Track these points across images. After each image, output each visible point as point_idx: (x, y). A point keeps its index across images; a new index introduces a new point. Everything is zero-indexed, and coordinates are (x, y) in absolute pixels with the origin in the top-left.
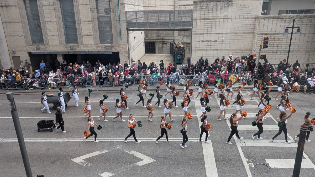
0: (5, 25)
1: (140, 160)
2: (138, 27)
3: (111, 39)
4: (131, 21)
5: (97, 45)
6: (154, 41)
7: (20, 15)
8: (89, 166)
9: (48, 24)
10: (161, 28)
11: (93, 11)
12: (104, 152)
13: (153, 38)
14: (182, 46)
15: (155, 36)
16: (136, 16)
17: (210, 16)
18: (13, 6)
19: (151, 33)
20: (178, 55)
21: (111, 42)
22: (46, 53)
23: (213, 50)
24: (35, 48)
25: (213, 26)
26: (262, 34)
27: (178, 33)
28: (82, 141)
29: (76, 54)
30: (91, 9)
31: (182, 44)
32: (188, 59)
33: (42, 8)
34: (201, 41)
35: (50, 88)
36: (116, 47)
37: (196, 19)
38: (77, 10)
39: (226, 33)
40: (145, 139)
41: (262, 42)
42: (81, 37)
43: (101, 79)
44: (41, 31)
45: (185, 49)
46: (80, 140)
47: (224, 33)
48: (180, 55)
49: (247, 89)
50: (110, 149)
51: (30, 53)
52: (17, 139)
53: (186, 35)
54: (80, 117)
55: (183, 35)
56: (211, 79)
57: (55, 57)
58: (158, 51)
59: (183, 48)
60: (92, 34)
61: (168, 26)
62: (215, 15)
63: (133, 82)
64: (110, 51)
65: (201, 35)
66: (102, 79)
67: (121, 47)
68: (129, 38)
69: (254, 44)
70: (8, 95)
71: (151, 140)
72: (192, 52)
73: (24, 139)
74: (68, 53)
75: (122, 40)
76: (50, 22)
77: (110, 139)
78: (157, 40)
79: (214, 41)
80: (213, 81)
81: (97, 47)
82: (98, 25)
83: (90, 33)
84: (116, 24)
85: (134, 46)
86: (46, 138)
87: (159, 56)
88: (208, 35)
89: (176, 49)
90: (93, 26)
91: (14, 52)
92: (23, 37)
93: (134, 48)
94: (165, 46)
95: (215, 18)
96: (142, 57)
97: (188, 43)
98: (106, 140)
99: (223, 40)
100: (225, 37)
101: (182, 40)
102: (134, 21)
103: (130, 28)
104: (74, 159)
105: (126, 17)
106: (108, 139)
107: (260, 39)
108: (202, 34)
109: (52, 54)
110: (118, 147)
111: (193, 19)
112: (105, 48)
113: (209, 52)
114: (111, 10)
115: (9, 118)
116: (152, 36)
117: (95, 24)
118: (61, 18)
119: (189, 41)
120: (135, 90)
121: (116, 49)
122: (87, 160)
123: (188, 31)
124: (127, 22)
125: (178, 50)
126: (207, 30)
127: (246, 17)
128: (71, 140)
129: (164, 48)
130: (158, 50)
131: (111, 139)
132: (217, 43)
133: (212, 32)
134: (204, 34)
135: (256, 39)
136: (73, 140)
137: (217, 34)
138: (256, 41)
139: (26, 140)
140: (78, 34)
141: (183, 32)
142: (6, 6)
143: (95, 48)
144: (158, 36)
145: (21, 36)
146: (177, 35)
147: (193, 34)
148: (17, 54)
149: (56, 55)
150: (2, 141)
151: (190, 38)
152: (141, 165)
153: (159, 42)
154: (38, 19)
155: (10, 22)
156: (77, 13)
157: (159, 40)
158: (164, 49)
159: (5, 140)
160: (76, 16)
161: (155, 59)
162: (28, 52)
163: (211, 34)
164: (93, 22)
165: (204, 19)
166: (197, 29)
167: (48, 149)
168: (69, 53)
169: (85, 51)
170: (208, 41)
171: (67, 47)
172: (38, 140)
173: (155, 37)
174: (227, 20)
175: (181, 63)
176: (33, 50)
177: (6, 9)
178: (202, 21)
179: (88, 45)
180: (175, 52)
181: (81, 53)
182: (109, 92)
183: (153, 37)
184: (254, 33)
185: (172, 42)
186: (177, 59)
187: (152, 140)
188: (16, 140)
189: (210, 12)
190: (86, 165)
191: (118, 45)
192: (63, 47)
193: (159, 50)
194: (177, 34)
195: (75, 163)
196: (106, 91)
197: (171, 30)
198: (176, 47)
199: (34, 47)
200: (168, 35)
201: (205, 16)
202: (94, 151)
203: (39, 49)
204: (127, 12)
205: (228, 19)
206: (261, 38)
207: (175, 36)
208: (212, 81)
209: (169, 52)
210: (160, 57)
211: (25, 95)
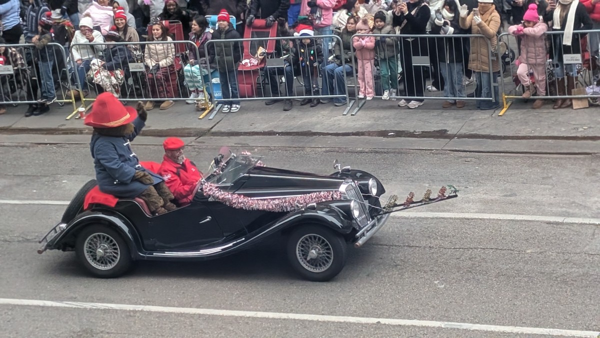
35: (81, 109)
43: (416, 54)
66: (424, 54)
196: (451, 137)
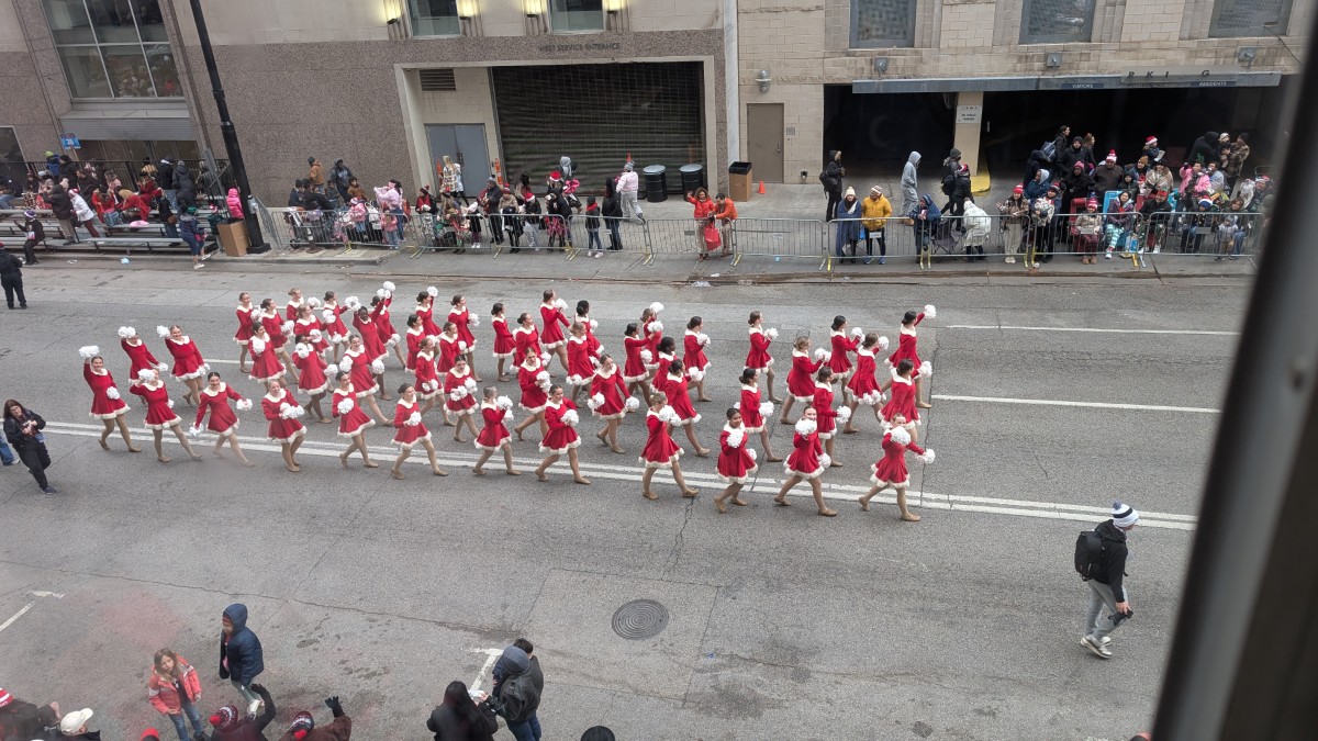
3: (1279, 11)
5: (1193, 44)
24: (867, 68)
42: (1113, 5)
74: (1037, 85)
81: (1192, 54)
91: (763, 87)
92: (821, 14)
112: (1236, 55)
145: (809, 11)
149: (955, 98)
162: (825, 85)
169: (1131, 75)
171: (1027, 57)
179: (1145, 45)
192: (1009, 56)
199: (862, 62)
203: (883, 70)
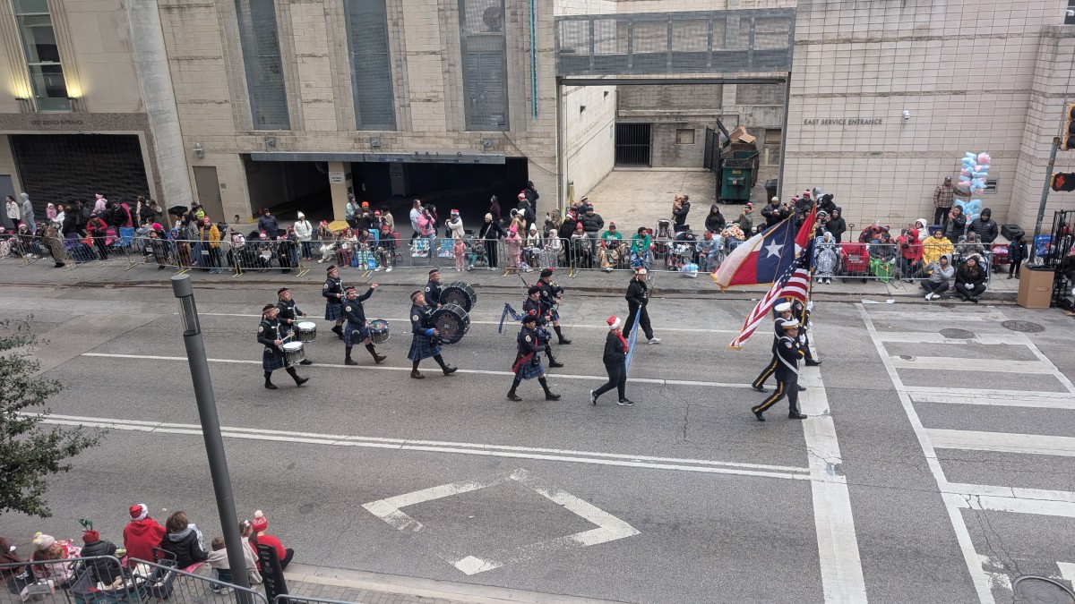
0: (175, 67)
1: (588, 525)
2: (597, 71)
3: (503, 114)
4: (573, 51)
5: (456, 135)
6: (649, 121)
7: (222, 35)
8: (417, 529)
9: (303, 62)
10: (677, 76)
11: (447, 18)
12: (469, 490)
13: (647, 112)
14: (748, 138)
15: (653, 103)
16: (592, 32)
17: (861, 30)
18: (198, 6)
19: (638, 93)
20: (734, 172)
21: (504, 124)
22: (296, 159)
23: (864, 155)
24: (263, 143)
25: (869, 68)
26: (1063, 95)
27: (737, 94)
28: (398, 447)
29: (388, 164)
30: (441, 13)
31: (748, 133)
32: (769, 185)
33: (287, 12)
34: (820, 122)
36: (518, 142)
37: (806, 43)
38: (395, 17)
39: (917, 93)
40: (606, 455)
41: (1062, 126)
42: (404, 106)
44: (283, 87)
45: (759, 148)
46: (393, 443)
47: (911, 94)
48: (740, 172)
49: (993, 299)
50: (487, 482)
51: (246, 158)
52: (200, 426)
53: (763, 100)
54: (395, 368)
55: (755, 100)
56: (854, 259)
57: (320, 170)
58: (663, 156)
59: (752, 146)
60: (441, 95)
61: (703, 69)
62: (881, 27)
63: (571, 261)
64: (498, 156)
65: (822, 101)
67: (536, 140)
68: (564, 112)
69: (1027, 134)
70: (177, 286)
71: (625, 460)
72: (786, 161)
73: (222, 428)
74: (364, 159)
75: (541, 116)
76: (310, 56)
77: (487, 446)
78: (660, 117)
79: (873, 123)
80: (861, 265)
81: (457, 141)
82: (463, 65)
83: (434, 94)
84: (521, 63)
85: (578, 137)
86: (285, 430)
87: (664, 175)
88: (850, 99)
89: (728, 149)
90: (446, 67)
91: (200, 154)
92: (228, 106)
93: (576, 145)
94: (686, 138)
95: (879, 35)
96: (604, 178)
97: (769, 131)
98: (476, 449)
99: (904, 119)
100: (914, 107)
101: (751, 118)
102: (583, 51)
103: (569, 75)
104: (371, 503)
105: (557, 38)
106: (482, 446)
107: (1054, 116)
108: (825, 96)
109: (313, 163)
110: (512, 477)
111: (795, 43)
112: (481, 143)
113: (851, 161)
114: (508, 13)
115: (178, 361)
116: (642, 105)
117: (452, 62)
118: (346, 41)
119: (776, 124)
120: (574, 289)
121: (517, 149)
122: (414, 511)
123: (772, 86)
124: (557, 56)
125: (735, 154)
126: (845, 83)
127: (1003, 31)
128: (363, 441)
129: (684, 147)
130: (660, 154)
131: (491, 446)
132: (882, 128)
133: (865, 90)
134: (832, 95)
135: (1038, 115)
136: (369, 442)
137: (883, 95)
138: (1037, 122)
139: (227, 431)
140: (395, 94)
141: (752, 91)
142: (180, 7)
143: (450, 143)
144: (665, 103)
145: (221, 103)
146: (733, 101)
147: (794, 96)
148: (208, 161)
149: (325, 165)
150: (157, 430)
151: (781, 113)
152: (588, 543)
153: (665, 124)
154: (275, 45)
155: (191, 59)
156: (396, 24)
157: (668, 117)
158: (681, 151)
159: (166, 428)
160: (390, 35)
161: (650, 183)
162: (240, 154)
163: (859, 95)
164: (446, 56)
165: (837, 41)
166: (809, 77)
167: (291, 467)
168: (367, 160)
169: (417, 154)
170: (847, 122)
171: (359, 139)
172: (261, 434)
173: (653, 108)
174: (923, 44)
175: (743, 197)
176: (257, 147)
177: (181, 16)
178: (827, 47)
179: (427, 134)
180: (722, 161)
181: (405, 161)
182: (491, 290)
183: (646, 109)
184: (1029, 91)
185: (711, 127)
186: (730, 186)
187: (629, 460)
188: (196, 430)
189: (860, 13)
190: (409, 528)
191: (524, 134)
192: (348, 138)
193: (663, 152)
194: (730, 98)
195: (373, 516)
196: (481, 287)
197: (711, 81)
198: (727, 144)
199: (260, 139)
200: (700, 101)
201: (842, 30)
202: (435, 484)
203: (273, 145)
204: (558, 20)
205: (930, 38)
206: (1060, 109)
207: (723, 105)
208: (856, 265)
209: (700, 160)
210: (668, 178)
211: (228, 289)
